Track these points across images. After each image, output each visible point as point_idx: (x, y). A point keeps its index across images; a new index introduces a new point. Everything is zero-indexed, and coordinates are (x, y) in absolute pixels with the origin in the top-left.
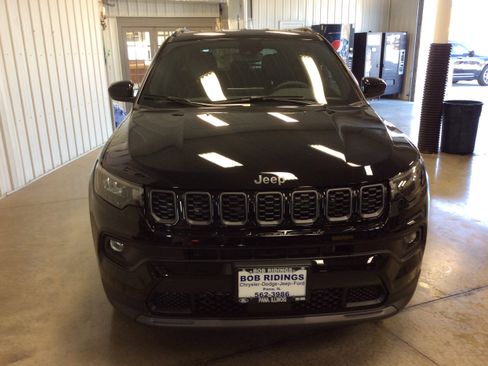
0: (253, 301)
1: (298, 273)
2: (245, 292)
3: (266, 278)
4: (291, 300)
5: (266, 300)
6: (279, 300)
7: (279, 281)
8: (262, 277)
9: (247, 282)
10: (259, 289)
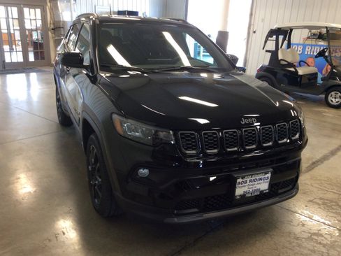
0: (243, 196)
1: (266, 176)
2: (239, 191)
3: (250, 181)
4: (262, 192)
5: (249, 195)
6: (256, 194)
7: (256, 183)
8: (248, 181)
9: (240, 185)
10: (246, 189)
